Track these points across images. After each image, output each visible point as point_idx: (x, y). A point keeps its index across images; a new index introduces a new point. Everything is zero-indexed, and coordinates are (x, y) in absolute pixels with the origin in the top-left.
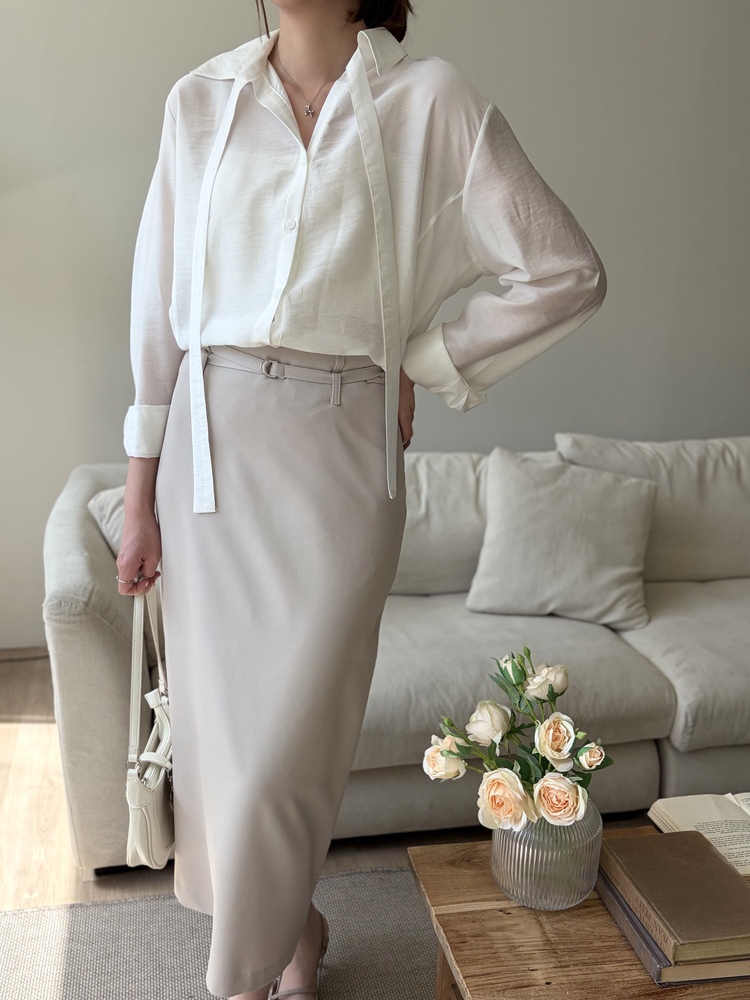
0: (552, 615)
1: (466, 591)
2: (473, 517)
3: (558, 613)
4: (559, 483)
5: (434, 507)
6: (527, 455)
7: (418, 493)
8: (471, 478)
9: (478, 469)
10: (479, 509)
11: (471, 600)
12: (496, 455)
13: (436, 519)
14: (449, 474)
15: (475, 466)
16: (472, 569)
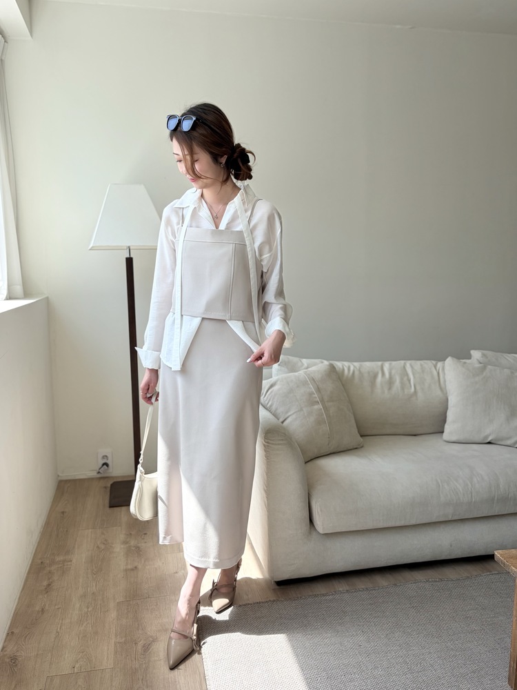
0: (489, 443)
1: (443, 432)
2: (439, 393)
3: (492, 442)
4: (484, 374)
5: (418, 388)
6: (464, 361)
7: (409, 381)
8: (435, 373)
9: (438, 368)
10: (443, 390)
11: (446, 436)
12: (449, 360)
13: (420, 394)
14: (423, 371)
15: (435, 367)
16: (444, 421)
